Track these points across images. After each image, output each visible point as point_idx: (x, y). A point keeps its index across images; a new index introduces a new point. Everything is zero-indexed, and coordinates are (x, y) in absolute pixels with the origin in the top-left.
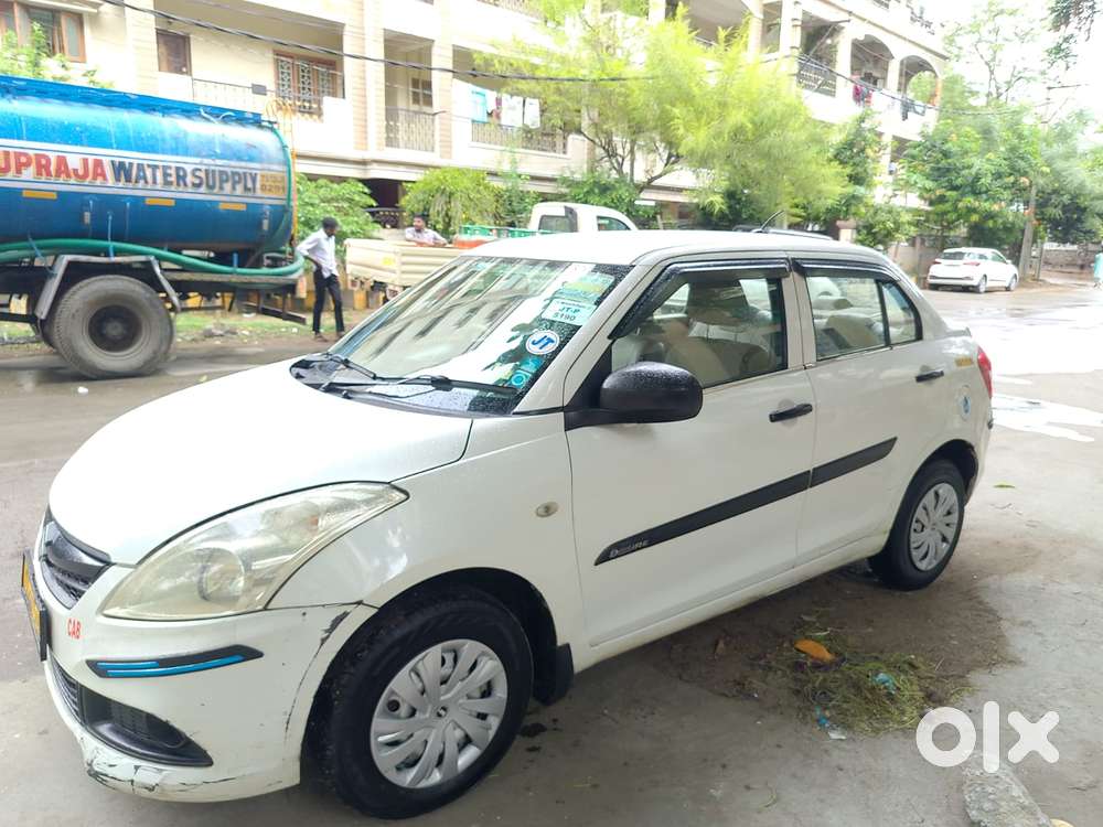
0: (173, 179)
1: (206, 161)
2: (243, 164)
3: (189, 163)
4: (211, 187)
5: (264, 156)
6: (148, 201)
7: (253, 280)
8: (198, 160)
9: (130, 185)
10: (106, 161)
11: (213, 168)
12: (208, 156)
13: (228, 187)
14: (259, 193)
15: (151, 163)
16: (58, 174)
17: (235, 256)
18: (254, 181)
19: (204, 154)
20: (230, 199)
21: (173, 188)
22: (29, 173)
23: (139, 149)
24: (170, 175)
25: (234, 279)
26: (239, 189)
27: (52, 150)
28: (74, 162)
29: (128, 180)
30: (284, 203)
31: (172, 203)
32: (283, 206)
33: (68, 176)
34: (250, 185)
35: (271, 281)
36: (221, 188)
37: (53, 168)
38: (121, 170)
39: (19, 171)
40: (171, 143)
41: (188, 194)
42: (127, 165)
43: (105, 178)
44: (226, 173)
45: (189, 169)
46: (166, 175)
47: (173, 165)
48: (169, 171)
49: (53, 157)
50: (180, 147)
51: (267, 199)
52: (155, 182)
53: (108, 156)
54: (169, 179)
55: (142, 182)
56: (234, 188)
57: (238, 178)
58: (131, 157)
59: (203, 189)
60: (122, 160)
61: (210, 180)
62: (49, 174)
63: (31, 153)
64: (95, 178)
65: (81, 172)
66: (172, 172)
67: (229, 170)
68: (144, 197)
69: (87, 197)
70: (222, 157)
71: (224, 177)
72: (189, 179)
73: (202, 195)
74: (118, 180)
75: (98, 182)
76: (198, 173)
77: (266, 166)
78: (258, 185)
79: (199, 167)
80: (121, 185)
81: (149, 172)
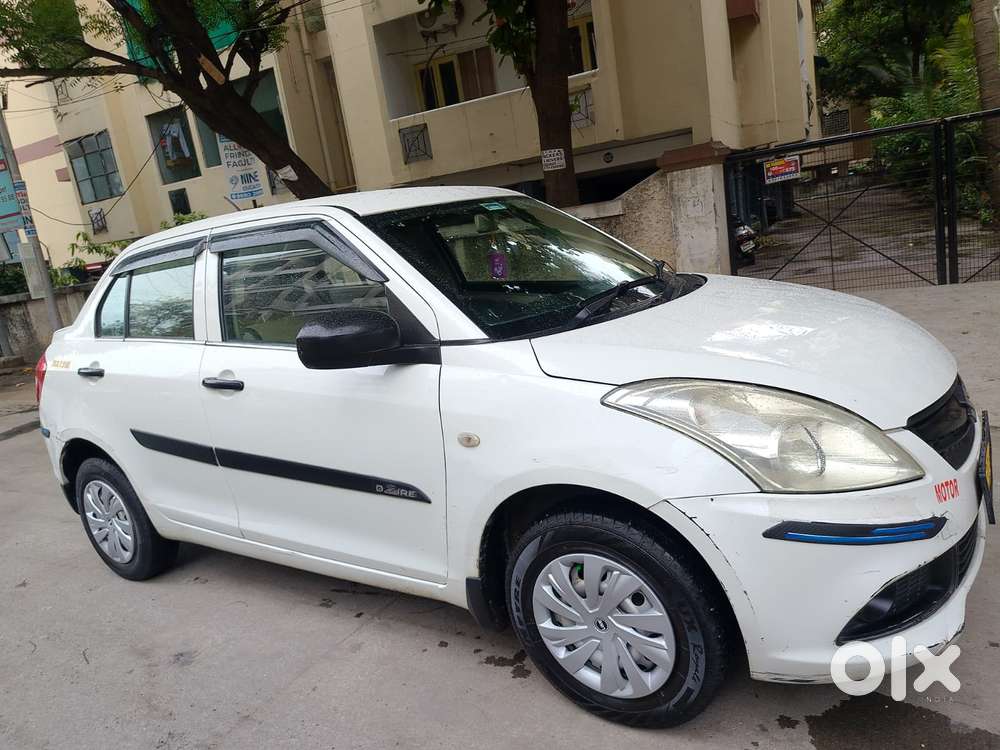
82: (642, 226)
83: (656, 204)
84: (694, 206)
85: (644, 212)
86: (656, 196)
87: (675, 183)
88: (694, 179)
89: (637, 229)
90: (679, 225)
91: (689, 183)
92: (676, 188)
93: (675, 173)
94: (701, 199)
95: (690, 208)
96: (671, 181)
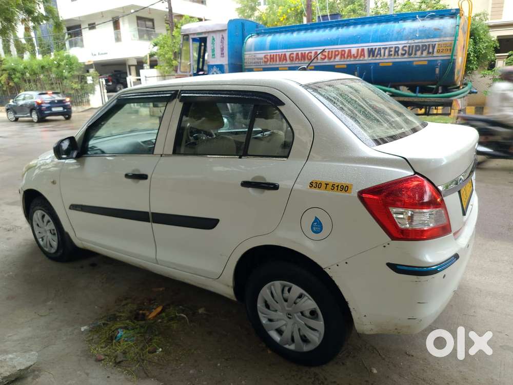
0: (393, 53)
1: (410, 41)
2: (429, 40)
3: (401, 44)
4: (410, 54)
5: (443, 33)
6: (381, 65)
7: (426, 100)
8: (406, 42)
9: (374, 58)
10: (366, 49)
11: (412, 44)
12: (411, 39)
13: (419, 53)
14: (435, 54)
15: (384, 47)
16: (348, 56)
17: (418, 88)
18: (434, 47)
19: (409, 38)
20: (420, 59)
21: (392, 57)
22: (338, 58)
23: (380, 41)
24: (391, 51)
25: (416, 100)
26: (425, 53)
27: (346, 47)
28: (354, 51)
29: (373, 56)
30: (449, 58)
31: (391, 64)
32: (449, 60)
33: (351, 57)
34: (431, 50)
35: (437, 101)
36: (415, 54)
37: (346, 55)
38: (371, 52)
39: (335, 58)
40: (395, 35)
41: (399, 59)
42: (374, 49)
43: (364, 57)
44: (419, 46)
45: (401, 47)
46: (390, 51)
47: (394, 46)
48: (391, 49)
49: (347, 50)
50: (400, 36)
51: (439, 57)
52: (384, 55)
53: (366, 46)
54: (391, 53)
55: (379, 56)
56: (422, 54)
57: (425, 48)
58: (376, 45)
59: (406, 56)
60: (372, 47)
61: (410, 51)
62: (344, 57)
63: (340, 50)
64: (360, 57)
65: (355, 55)
66: (393, 49)
67: (420, 44)
68: (379, 63)
69: (357, 66)
70: (419, 38)
71: (418, 48)
72: (400, 52)
73: (406, 59)
74: (369, 56)
75: (361, 59)
76: (405, 48)
77: (442, 39)
78: (435, 50)
79: (406, 45)
80: (370, 59)
81: (382, 51)
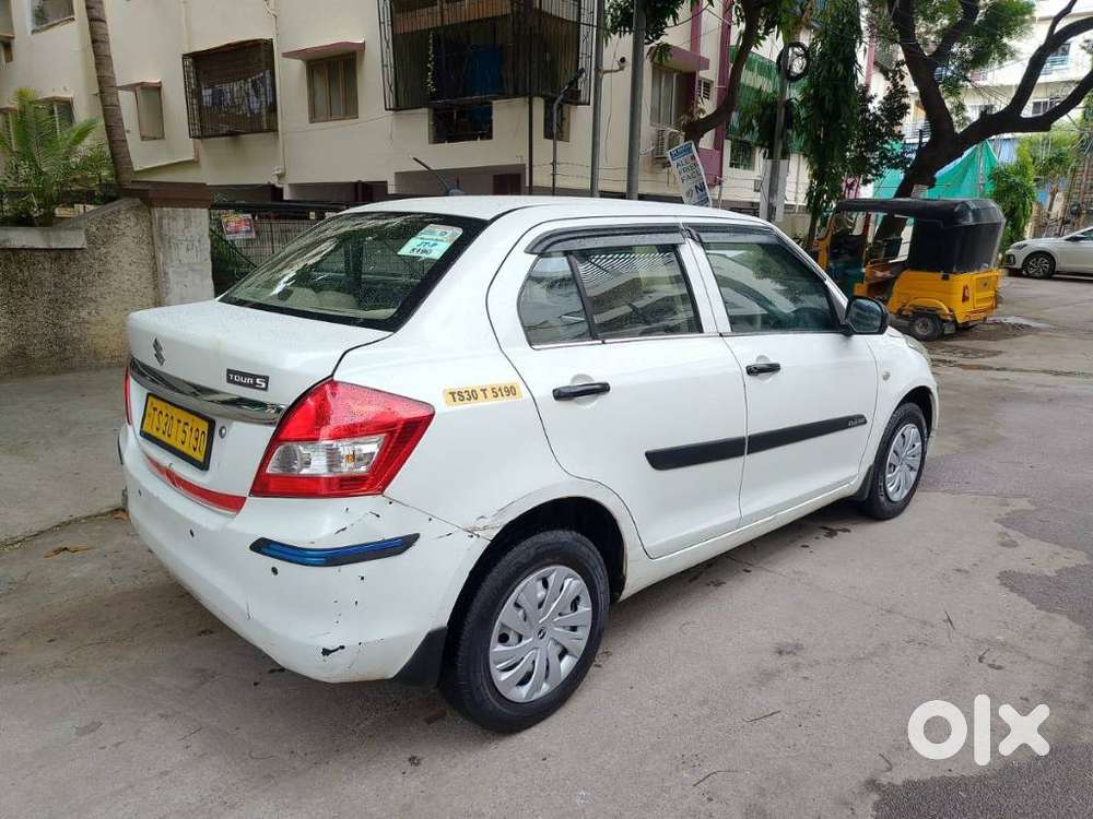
82: (109, 267)
83: (128, 241)
84: (188, 250)
85: (113, 250)
86: (128, 231)
87: (165, 221)
88: (187, 219)
89: (101, 269)
90: (170, 271)
91: (181, 223)
92: (166, 227)
93: (165, 209)
94: (196, 244)
95: (183, 251)
96: (161, 218)
